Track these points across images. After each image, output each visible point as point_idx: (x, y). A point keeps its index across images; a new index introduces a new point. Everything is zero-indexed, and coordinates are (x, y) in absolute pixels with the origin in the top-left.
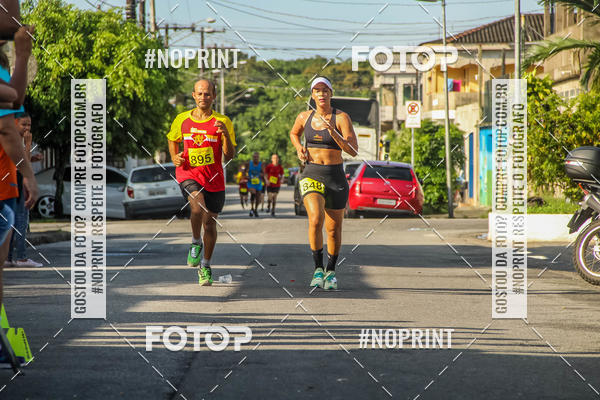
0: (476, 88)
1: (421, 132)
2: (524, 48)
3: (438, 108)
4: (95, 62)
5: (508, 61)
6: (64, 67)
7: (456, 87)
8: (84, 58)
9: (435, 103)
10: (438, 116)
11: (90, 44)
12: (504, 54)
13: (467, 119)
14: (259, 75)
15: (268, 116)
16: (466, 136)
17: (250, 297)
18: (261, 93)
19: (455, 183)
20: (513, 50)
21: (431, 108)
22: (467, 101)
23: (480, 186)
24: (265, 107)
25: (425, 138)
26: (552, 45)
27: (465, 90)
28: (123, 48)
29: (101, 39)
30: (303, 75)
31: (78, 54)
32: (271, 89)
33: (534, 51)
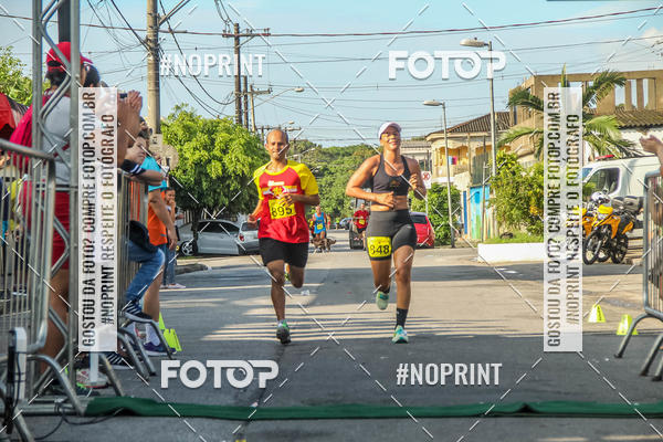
0: (467, 161)
1: (433, 191)
2: (497, 135)
3: (443, 176)
4: (217, 152)
5: (487, 144)
6: (197, 156)
7: (454, 162)
8: (209, 151)
9: (440, 172)
10: (442, 181)
11: (213, 141)
12: (485, 139)
13: (462, 182)
14: (324, 157)
15: (331, 184)
16: (462, 193)
17: (322, 305)
18: (325, 169)
19: (455, 224)
20: (490, 136)
21: (438, 175)
22: (461, 170)
23: (472, 226)
24: (328, 178)
25: (435, 195)
26: (516, 132)
27: (460, 163)
28: (234, 143)
29: (220, 137)
30: (353, 156)
31: (205, 148)
32: (332, 166)
33: (504, 136)
